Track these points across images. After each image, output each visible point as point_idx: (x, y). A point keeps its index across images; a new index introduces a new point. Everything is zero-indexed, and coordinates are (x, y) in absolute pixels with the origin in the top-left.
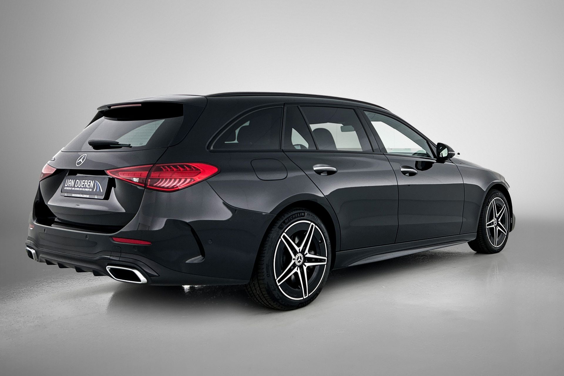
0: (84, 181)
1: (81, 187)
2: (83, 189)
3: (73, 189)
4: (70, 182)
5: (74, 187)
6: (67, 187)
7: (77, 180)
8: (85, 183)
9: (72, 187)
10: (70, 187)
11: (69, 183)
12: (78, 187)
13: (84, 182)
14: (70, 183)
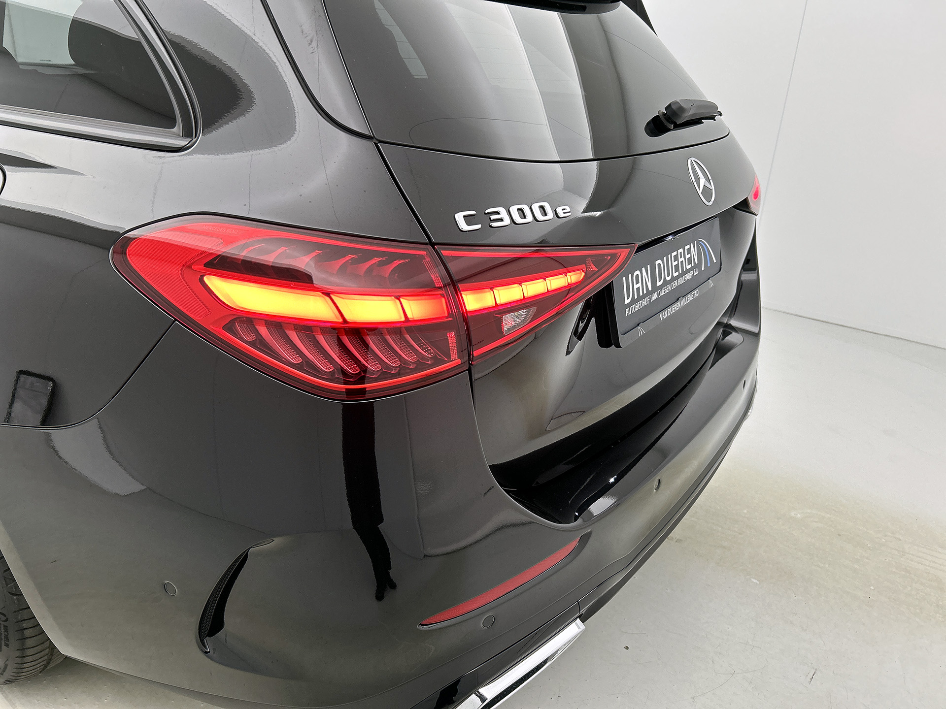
0: (675, 253)
1: (674, 279)
2: (681, 281)
3: (655, 296)
4: (637, 282)
5: (655, 288)
6: (633, 302)
7: (657, 262)
8: (680, 260)
9: (649, 293)
10: (644, 296)
11: (636, 286)
12: (666, 283)
13: (676, 258)
14: (640, 285)
